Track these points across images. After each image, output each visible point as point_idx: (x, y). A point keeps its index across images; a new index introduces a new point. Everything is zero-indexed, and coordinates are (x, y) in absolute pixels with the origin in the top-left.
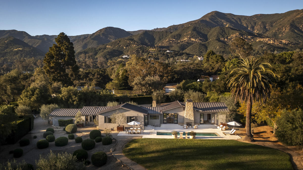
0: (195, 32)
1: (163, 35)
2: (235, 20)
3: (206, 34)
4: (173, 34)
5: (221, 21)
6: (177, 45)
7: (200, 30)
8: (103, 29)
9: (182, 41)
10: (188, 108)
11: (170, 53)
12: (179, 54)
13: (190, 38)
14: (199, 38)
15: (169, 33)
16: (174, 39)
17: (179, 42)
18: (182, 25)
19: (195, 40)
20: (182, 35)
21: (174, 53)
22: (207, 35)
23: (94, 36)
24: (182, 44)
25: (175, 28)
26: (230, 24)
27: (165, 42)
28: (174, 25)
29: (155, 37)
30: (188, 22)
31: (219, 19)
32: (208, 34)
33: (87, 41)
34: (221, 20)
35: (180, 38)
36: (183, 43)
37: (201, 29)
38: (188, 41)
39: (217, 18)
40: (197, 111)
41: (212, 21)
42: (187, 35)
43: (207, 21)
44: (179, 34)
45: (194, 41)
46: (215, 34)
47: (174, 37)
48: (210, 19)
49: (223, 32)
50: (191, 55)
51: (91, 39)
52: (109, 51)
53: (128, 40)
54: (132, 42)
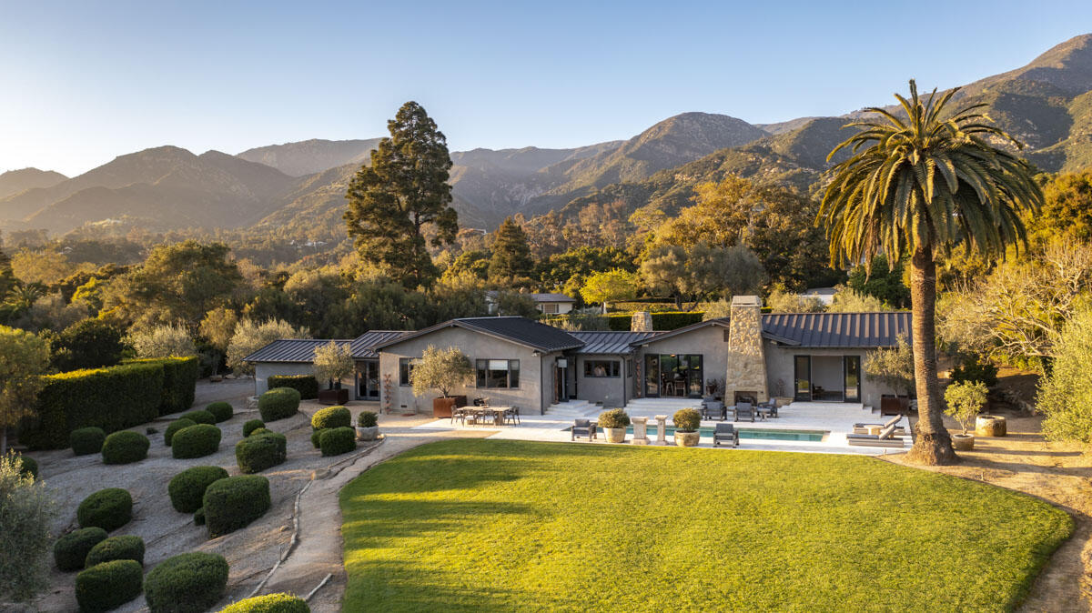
0: (1004, 114)
33: (613, 163)
51: (628, 156)
52: (682, 191)
53: (751, 151)
54: (763, 157)
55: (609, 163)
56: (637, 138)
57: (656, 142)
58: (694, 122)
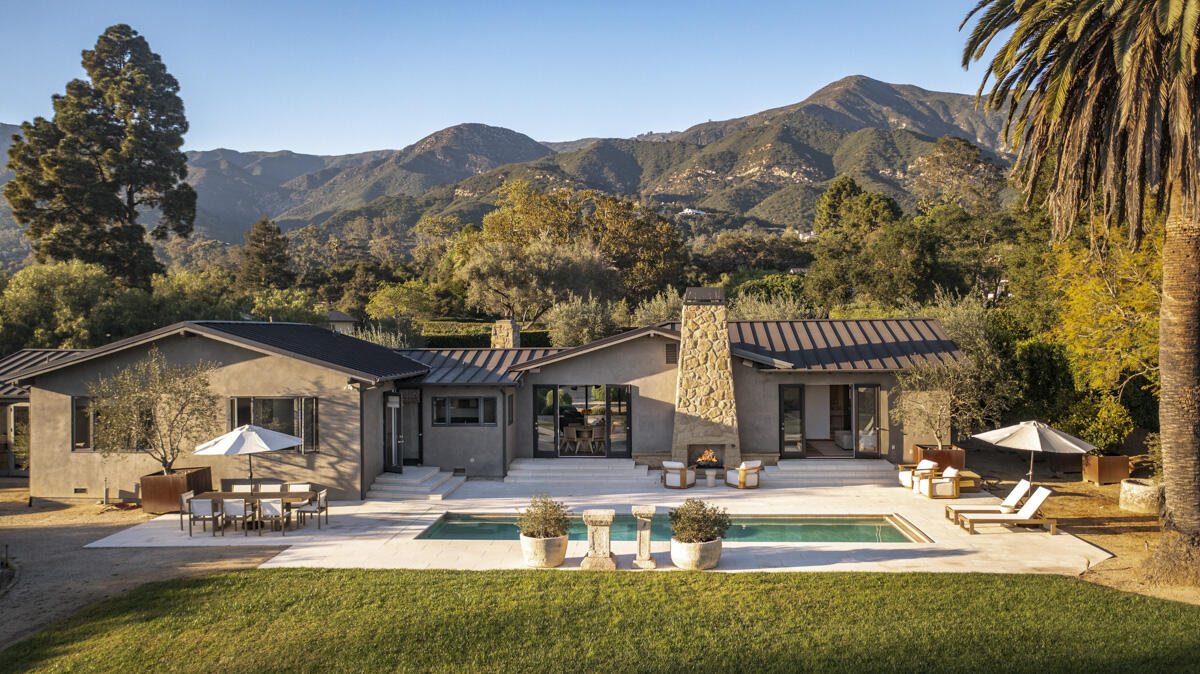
0: (786, 146)
1: (669, 157)
2: (928, 108)
3: (828, 153)
4: (707, 151)
5: (880, 112)
6: (724, 191)
7: (806, 140)
8: (448, 130)
9: (742, 179)
10: (696, 344)
11: (694, 219)
12: (729, 221)
13: (769, 167)
14: (800, 167)
15: (693, 147)
16: (712, 168)
17: (731, 181)
18: (740, 124)
19: (786, 175)
20: (740, 157)
21: (709, 216)
22: (831, 156)
23: (412, 156)
24: (740, 189)
25: (714, 131)
26: (912, 123)
27: (679, 181)
28: (710, 123)
29: (640, 163)
30: (761, 113)
31: (873, 105)
32: (836, 155)
33: (383, 175)
34: (878, 107)
35: (733, 165)
36: (743, 184)
37: (809, 137)
38: (762, 176)
39: (866, 100)
40: (759, 365)
41: (848, 108)
42: (759, 156)
43: (830, 109)
44: (730, 152)
45: (784, 179)
46: (860, 152)
47: (710, 162)
48: (839, 102)
49: (888, 148)
50: (773, 226)
51: (400, 166)
52: (465, 208)
53: (537, 168)
54: (551, 175)
55: (378, 174)
56: (410, 148)
57: (432, 153)
58: (475, 134)
